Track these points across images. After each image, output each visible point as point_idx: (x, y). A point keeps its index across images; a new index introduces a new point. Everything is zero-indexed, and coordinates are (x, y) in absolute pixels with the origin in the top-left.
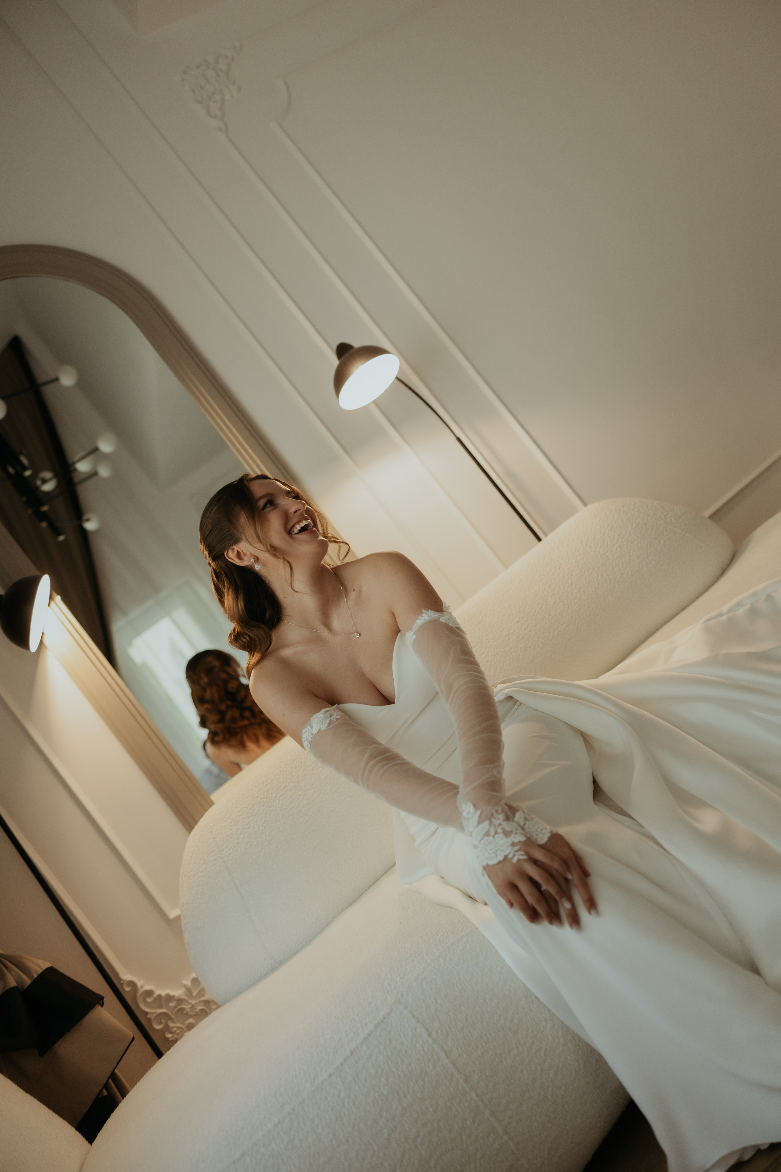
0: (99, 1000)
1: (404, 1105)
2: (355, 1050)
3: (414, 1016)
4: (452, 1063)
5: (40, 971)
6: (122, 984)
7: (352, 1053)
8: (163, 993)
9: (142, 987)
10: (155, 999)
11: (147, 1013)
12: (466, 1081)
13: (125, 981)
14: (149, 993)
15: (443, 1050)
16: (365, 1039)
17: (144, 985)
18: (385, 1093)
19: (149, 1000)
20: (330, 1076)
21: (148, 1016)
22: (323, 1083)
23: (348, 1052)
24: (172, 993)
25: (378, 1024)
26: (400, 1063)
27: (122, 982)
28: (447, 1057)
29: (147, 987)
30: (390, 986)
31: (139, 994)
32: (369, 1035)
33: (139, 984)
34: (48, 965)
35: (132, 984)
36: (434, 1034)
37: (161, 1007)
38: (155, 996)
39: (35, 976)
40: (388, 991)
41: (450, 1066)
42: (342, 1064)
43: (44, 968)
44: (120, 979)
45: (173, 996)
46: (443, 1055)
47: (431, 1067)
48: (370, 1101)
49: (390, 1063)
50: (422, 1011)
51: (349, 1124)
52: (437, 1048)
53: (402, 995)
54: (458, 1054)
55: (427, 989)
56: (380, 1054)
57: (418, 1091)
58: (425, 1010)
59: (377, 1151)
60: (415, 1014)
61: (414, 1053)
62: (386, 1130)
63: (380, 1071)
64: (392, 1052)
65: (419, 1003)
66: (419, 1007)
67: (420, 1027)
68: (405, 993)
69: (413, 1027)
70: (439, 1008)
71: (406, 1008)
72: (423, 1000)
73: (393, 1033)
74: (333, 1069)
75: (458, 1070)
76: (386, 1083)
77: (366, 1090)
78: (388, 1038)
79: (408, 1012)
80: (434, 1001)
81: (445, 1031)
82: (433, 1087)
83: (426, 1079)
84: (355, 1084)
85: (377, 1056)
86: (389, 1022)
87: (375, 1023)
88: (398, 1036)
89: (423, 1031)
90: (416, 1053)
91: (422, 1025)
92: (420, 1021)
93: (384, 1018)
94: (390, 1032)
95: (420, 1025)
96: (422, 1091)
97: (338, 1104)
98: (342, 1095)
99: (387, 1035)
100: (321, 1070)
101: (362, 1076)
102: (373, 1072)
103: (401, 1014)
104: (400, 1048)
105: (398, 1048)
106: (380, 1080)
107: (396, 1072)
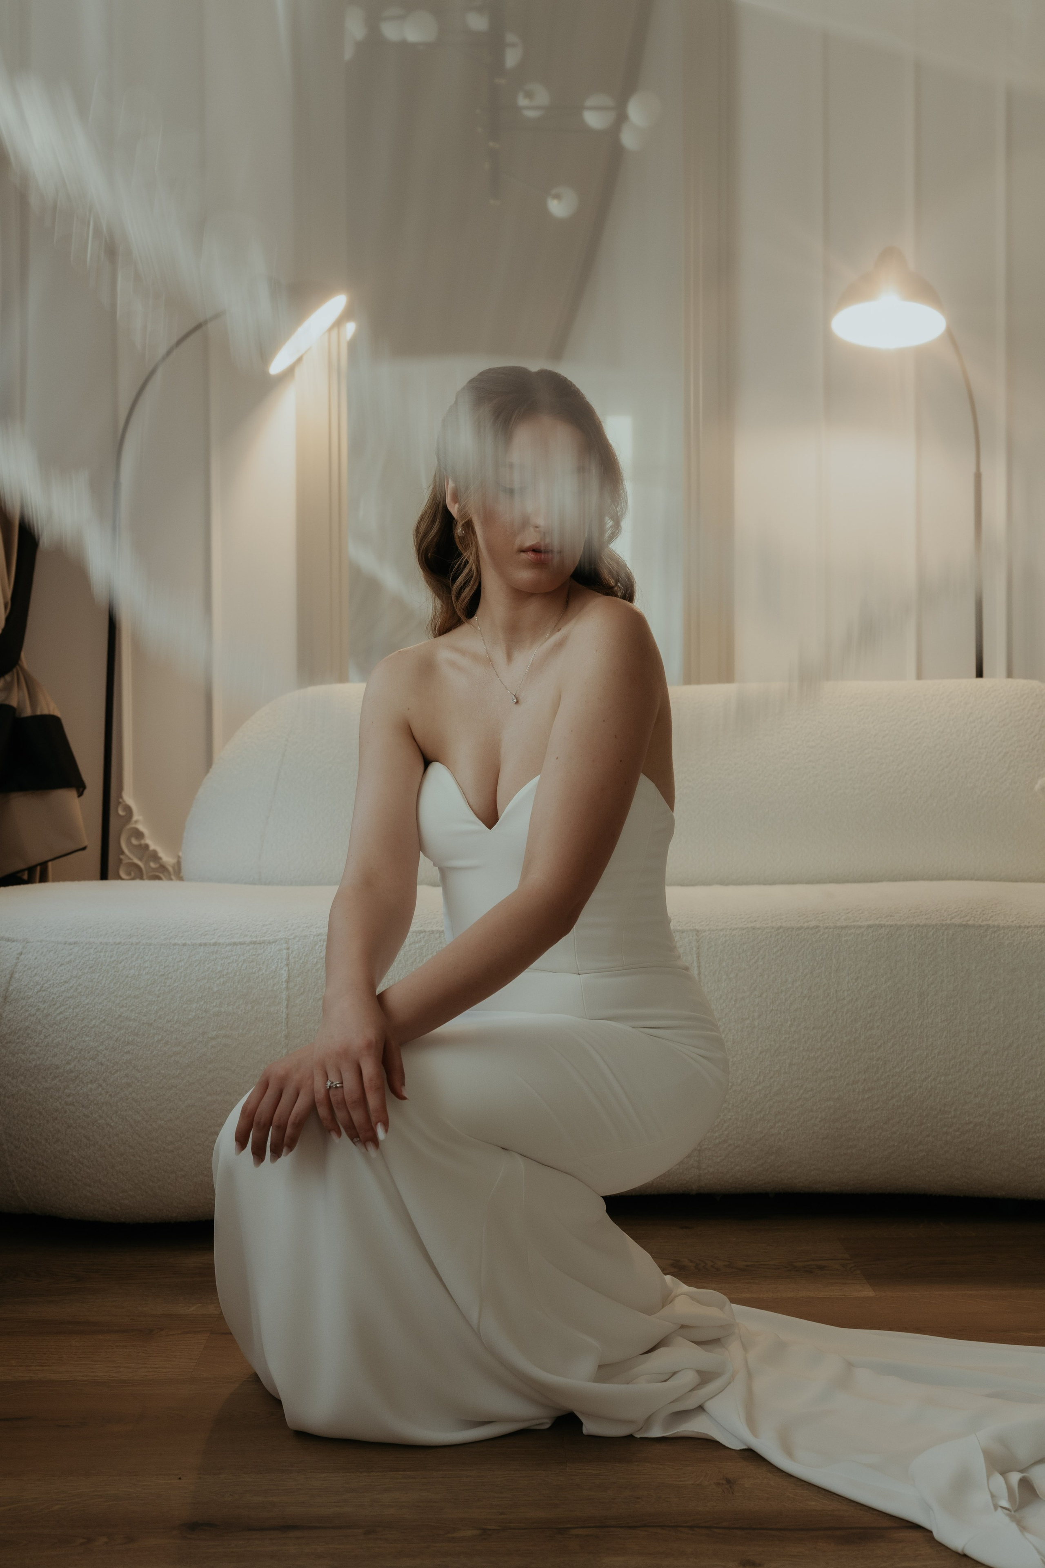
0: (80, 787)
1: (223, 1010)
2: (220, 944)
3: (288, 959)
4: (288, 1015)
5: (46, 712)
6: (119, 803)
7: (215, 944)
8: (152, 847)
9: (136, 822)
10: (140, 845)
11: (122, 853)
12: (286, 1037)
13: (124, 801)
14: (139, 835)
15: (288, 999)
16: (235, 944)
17: (139, 821)
18: (215, 989)
19: (134, 842)
20: (184, 945)
21: (122, 857)
22: (175, 944)
23: (213, 941)
24: (161, 854)
25: (255, 943)
26: (245, 980)
27: (121, 800)
28: (287, 1008)
29: (141, 827)
30: (292, 926)
31: (128, 827)
32: (241, 943)
33: (136, 816)
34: (57, 713)
35: (128, 809)
36: (292, 984)
37: (141, 859)
38: (143, 842)
39: (39, 713)
40: (287, 928)
41: (284, 1016)
42: (200, 945)
43: (52, 713)
44: (120, 796)
45: (160, 858)
46: (285, 1003)
47: (267, 1003)
48: (199, 985)
49: (238, 973)
50: (298, 961)
51: (169, 986)
52: (284, 995)
53: (294, 938)
54: (297, 1013)
55: (318, 949)
56: (236, 961)
57: (242, 1011)
58: (301, 961)
59: (175, 1021)
60: (290, 959)
61: (263, 984)
62: (193, 1014)
63: (225, 972)
64: (246, 968)
65: (301, 954)
66: (298, 956)
67: (285, 971)
68: (297, 939)
69: (280, 965)
70: (314, 971)
71: (288, 949)
72: (307, 954)
73: (260, 957)
74: (191, 942)
75: (287, 1024)
76: (222, 983)
77: (202, 975)
78: (253, 957)
79: (287, 953)
80: (315, 962)
81: (303, 989)
82: (256, 1018)
83: (256, 1008)
84: (198, 965)
85: (233, 961)
86: (265, 948)
87: (254, 940)
88: (262, 962)
89: (285, 975)
90: (265, 985)
91: (288, 970)
92: (290, 967)
93: (264, 942)
94: (259, 955)
95: (287, 969)
96: (244, 1013)
97: (173, 966)
98: (182, 964)
99: (254, 955)
100: (182, 937)
101: (208, 964)
102: (219, 969)
103: (280, 950)
104: (255, 971)
105: (254, 970)
106: (219, 978)
107: (237, 984)
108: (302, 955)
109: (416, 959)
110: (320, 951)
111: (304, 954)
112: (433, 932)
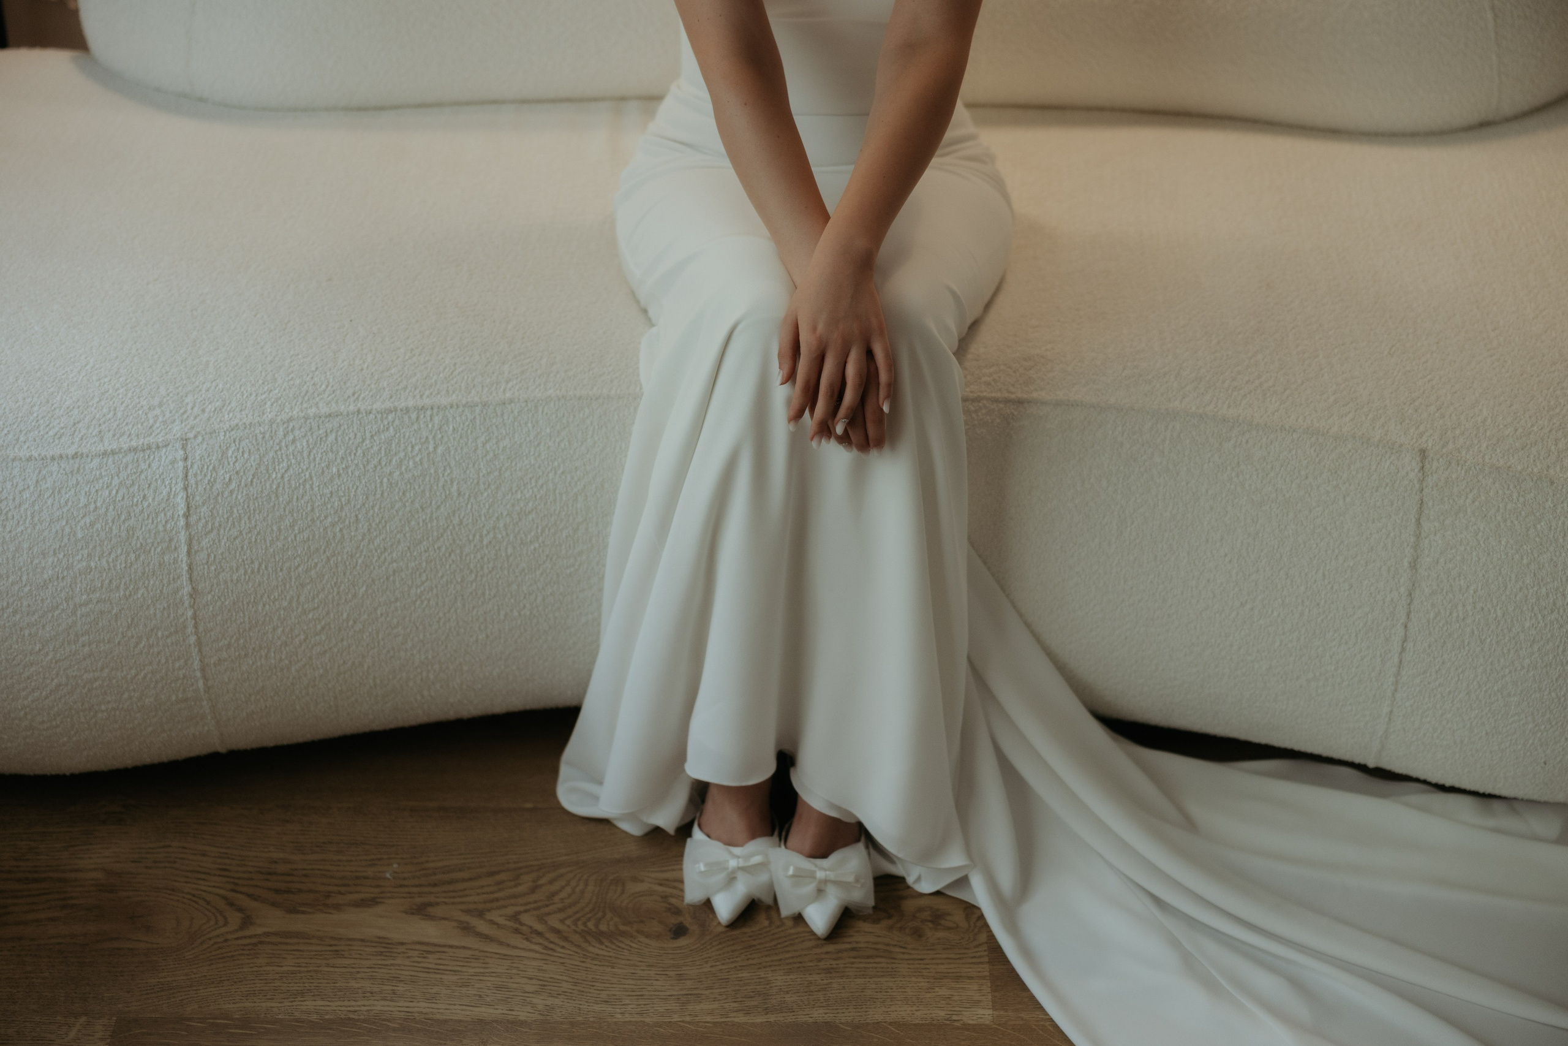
1: (93, 564)
2: (82, 455)
3: (186, 476)
4: (190, 564)
7: (75, 456)
12: (191, 594)
15: (189, 541)
16: (105, 453)
18: (79, 536)
20: (29, 459)
22: (14, 459)
23: (71, 451)
25: (135, 450)
26: (123, 517)
28: (189, 553)
32: (113, 453)
36: (193, 519)
41: (185, 566)
42: (53, 458)
46: (184, 549)
47: (159, 550)
48: (54, 530)
49: (111, 507)
50: (201, 480)
51: (10, 532)
52: (183, 536)
53: (195, 437)
54: (204, 562)
55: (231, 457)
56: (108, 487)
57: (121, 564)
58: (206, 481)
59: (24, 583)
60: (189, 477)
61: (150, 521)
62: (50, 572)
63: (92, 506)
64: (123, 498)
65: (206, 467)
66: (201, 472)
67: (182, 497)
68: (200, 438)
69: (174, 489)
70: (226, 494)
71: (186, 459)
72: (214, 468)
73: (143, 476)
74: (39, 455)
75: (191, 579)
76: (88, 525)
77: (58, 513)
78: (134, 477)
79: (184, 467)
80: (227, 480)
81: (210, 524)
82: (143, 574)
83: (141, 559)
84: (50, 496)
85: (103, 487)
86: (152, 457)
87: (134, 443)
88: (147, 486)
89: (182, 505)
90: (153, 523)
91: (187, 497)
92: (189, 491)
93: (149, 448)
94: (142, 472)
95: (185, 496)
96: (125, 567)
97: (14, 499)
98: (26, 494)
99: (135, 473)
100: (25, 442)
101: (66, 493)
102: (83, 500)
103: (173, 462)
104: (138, 501)
105: (135, 500)
106: (84, 516)
107: (111, 524)
108: (207, 469)
109: (380, 460)
110: (234, 459)
111: (211, 468)
112: (408, 410)
